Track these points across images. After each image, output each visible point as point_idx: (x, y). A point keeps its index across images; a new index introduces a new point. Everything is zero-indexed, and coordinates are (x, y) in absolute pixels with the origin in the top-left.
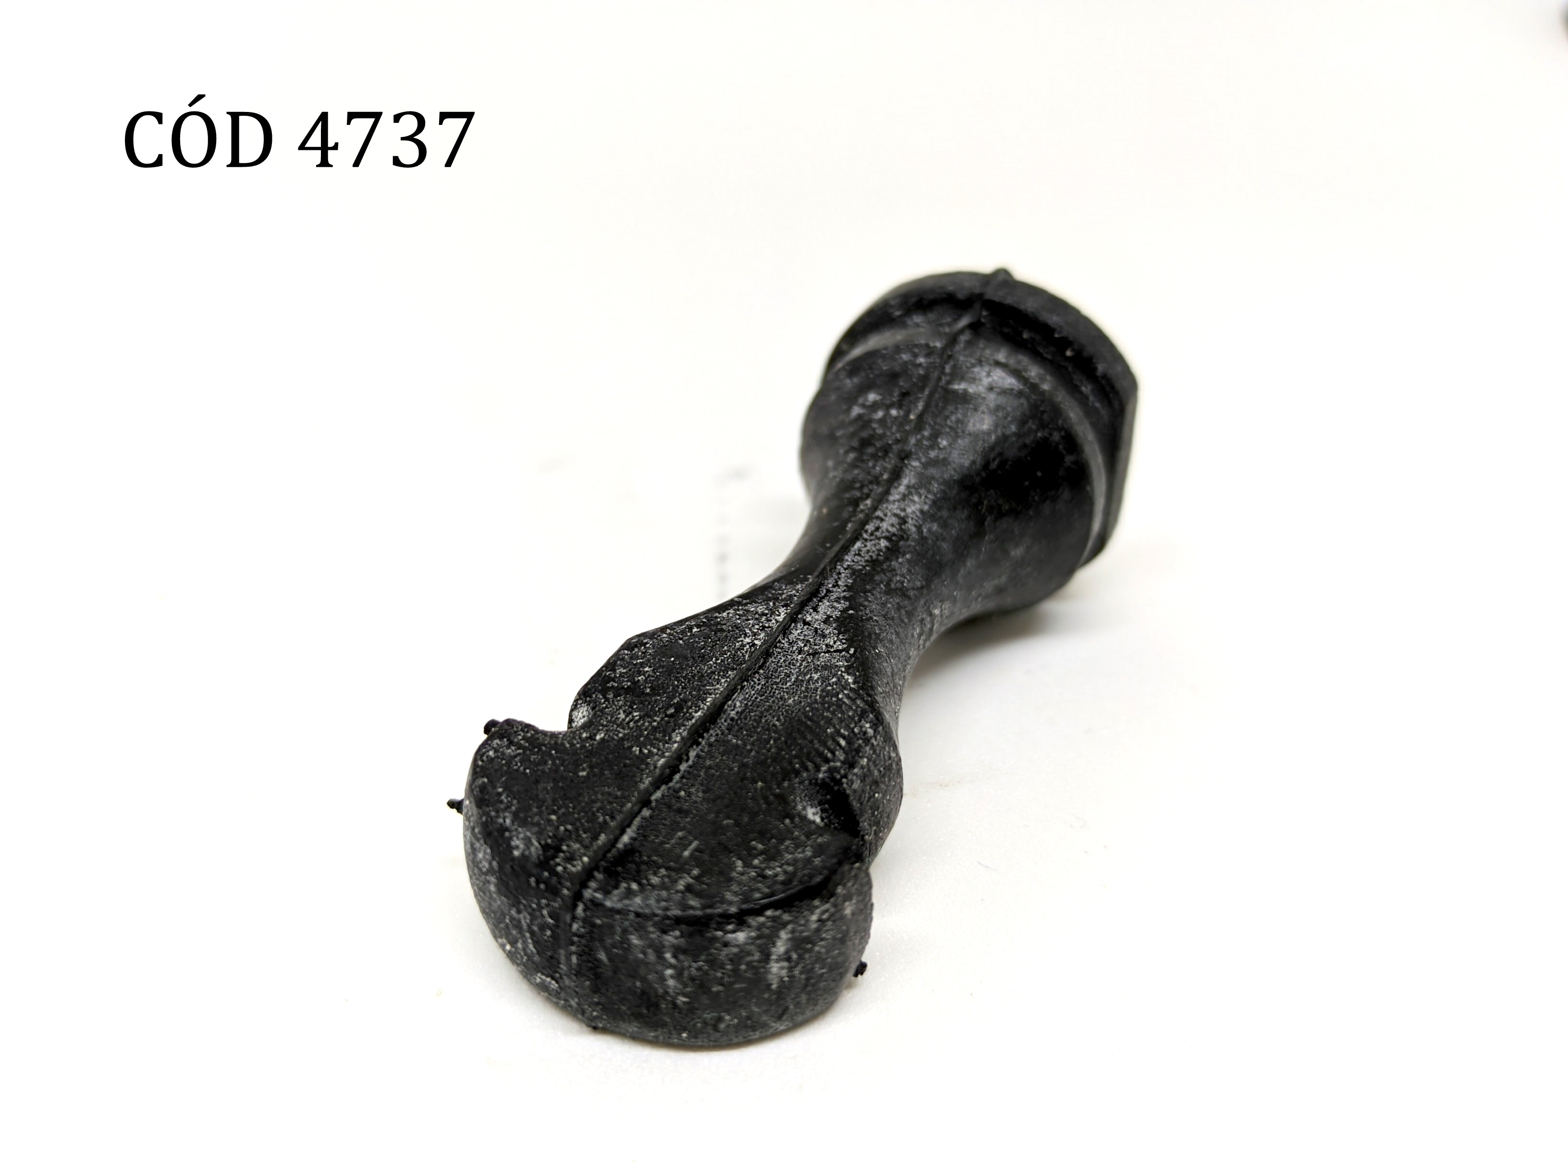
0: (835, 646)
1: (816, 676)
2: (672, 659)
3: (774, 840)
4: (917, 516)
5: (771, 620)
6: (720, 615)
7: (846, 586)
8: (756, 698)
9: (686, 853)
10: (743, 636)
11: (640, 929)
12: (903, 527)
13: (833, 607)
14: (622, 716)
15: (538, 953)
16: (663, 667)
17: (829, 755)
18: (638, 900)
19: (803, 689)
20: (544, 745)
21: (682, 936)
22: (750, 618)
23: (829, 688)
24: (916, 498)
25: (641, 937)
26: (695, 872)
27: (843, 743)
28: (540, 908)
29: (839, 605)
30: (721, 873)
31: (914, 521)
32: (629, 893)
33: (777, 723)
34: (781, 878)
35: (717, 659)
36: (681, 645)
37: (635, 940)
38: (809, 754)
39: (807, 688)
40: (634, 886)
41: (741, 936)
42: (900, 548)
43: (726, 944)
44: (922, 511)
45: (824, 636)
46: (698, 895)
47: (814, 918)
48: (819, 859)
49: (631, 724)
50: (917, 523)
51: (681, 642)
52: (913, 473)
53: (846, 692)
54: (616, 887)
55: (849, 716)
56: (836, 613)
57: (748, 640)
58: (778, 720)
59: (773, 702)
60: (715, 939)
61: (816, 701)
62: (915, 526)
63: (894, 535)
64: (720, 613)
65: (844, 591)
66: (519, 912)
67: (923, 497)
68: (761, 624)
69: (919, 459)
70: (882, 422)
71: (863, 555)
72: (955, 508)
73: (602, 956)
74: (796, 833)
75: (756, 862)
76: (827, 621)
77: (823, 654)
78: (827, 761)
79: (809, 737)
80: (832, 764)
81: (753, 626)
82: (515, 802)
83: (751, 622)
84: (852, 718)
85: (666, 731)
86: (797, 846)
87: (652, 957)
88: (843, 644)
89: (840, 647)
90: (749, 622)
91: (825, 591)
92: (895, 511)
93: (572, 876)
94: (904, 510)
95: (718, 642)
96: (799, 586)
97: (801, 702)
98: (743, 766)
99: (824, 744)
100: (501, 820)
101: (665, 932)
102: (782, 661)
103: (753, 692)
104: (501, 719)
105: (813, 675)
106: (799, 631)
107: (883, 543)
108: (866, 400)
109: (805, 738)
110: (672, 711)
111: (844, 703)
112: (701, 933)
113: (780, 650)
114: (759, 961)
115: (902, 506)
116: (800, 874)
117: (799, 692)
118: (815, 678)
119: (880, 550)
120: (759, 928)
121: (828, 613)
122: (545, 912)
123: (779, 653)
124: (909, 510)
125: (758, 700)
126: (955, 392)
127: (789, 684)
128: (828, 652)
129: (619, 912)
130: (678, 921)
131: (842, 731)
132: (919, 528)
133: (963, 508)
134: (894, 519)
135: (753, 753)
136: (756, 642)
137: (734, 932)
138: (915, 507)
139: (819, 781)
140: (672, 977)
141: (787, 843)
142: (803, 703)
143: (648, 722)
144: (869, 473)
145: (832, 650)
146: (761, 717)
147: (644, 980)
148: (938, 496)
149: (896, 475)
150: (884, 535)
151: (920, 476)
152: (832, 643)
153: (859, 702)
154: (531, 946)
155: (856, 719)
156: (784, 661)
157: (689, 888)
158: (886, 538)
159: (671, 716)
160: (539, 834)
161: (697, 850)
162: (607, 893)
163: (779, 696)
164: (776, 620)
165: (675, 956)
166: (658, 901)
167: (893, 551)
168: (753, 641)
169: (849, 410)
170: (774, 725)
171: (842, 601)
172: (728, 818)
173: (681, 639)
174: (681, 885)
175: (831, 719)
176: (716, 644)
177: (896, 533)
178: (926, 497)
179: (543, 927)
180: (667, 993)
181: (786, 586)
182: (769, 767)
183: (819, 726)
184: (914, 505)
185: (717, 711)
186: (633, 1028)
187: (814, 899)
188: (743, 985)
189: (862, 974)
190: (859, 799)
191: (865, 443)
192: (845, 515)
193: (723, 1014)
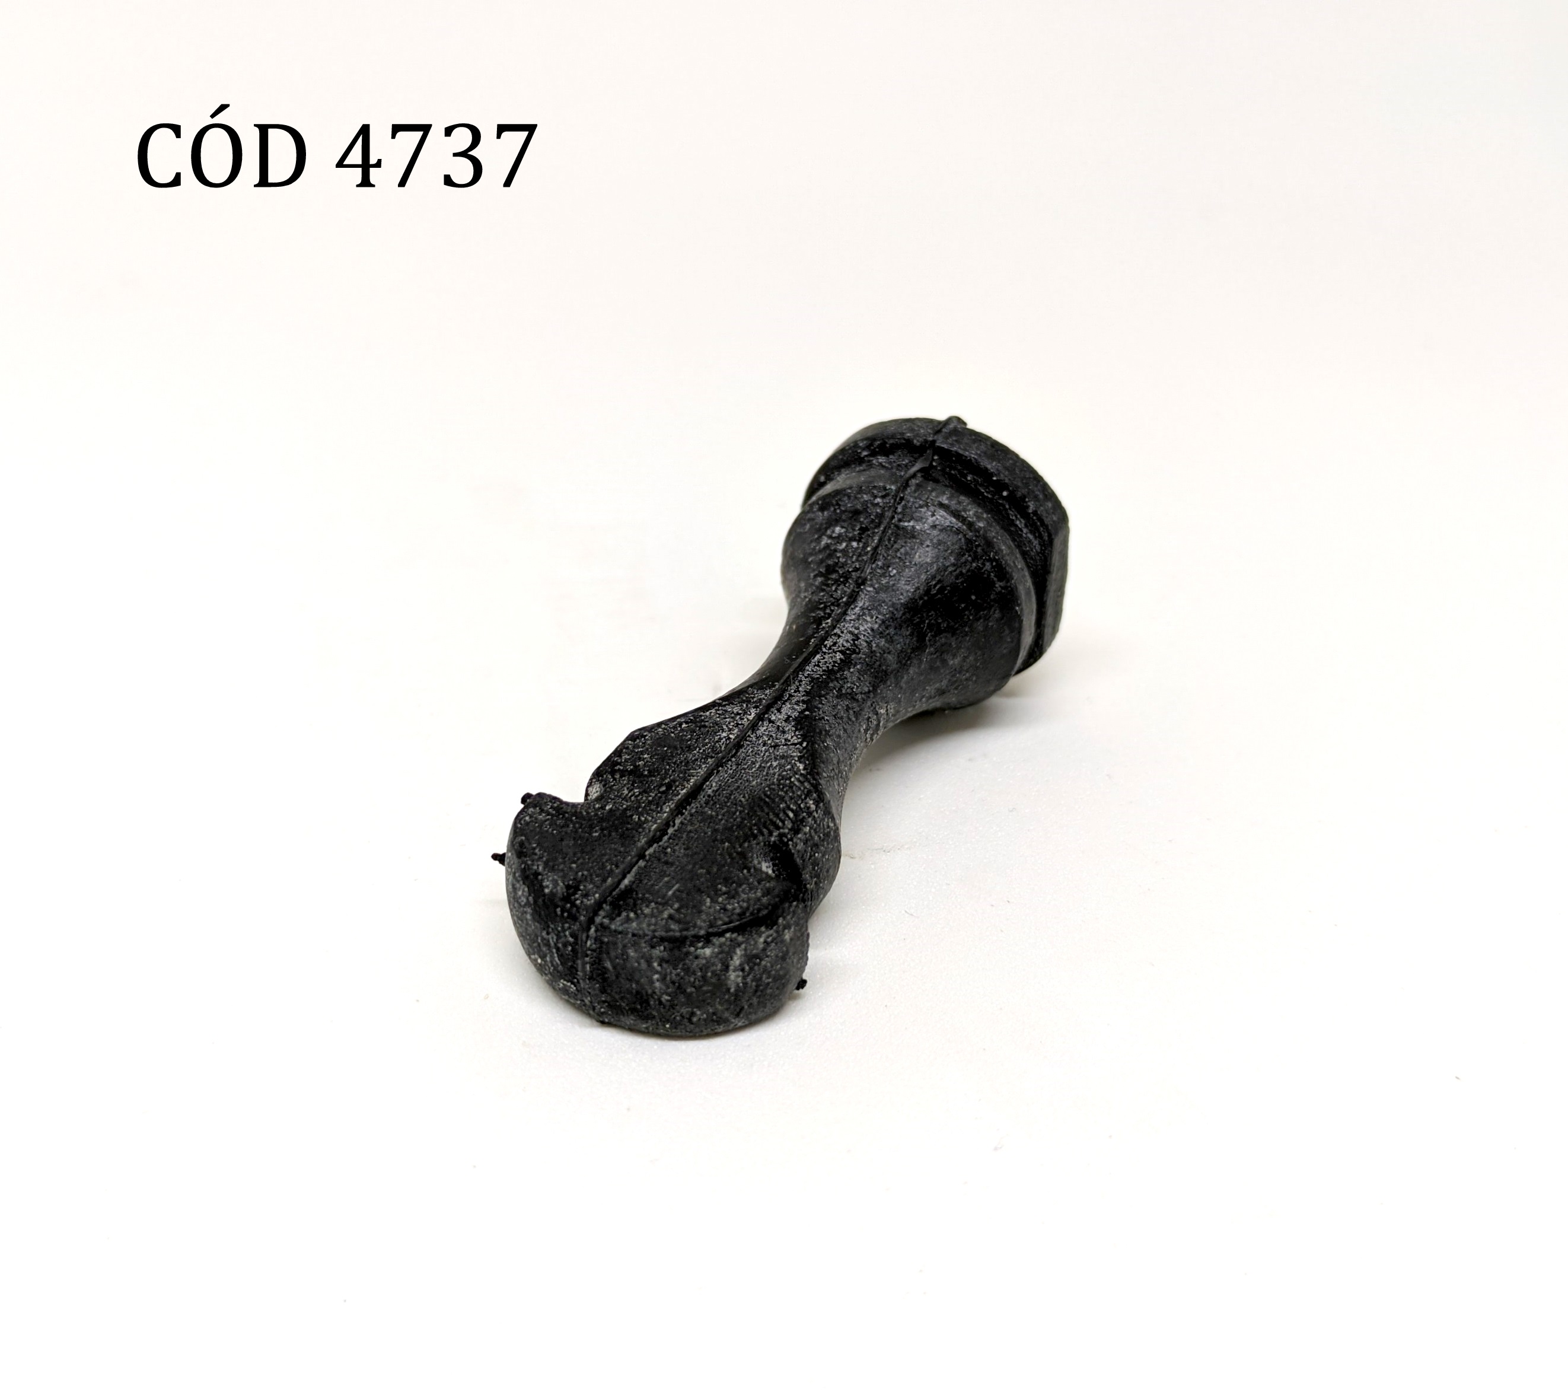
0: (792, 740)
1: (775, 764)
2: (665, 749)
3: (734, 885)
4: (868, 633)
5: (743, 719)
6: (704, 714)
7: (805, 691)
8: (728, 780)
9: (670, 893)
10: (721, 731)
11: (635, 944)
12: (856, 642)
13: (794, 709)
14: (626, 792)
15: (562, 963)
16: (658, 755)
17: (780, 824)
18: (634, 924)
19: (765, 773)
20: (567, 813)
21: (665, 950)
22: (727, 716)
23: (785, 773)
24: (868, 619)
25: (636, 951)
26: (676, 906)
27: (791, 815)
28: (564, 930)
29: (798, 708)
30: (694, 907)
31: (866, 637)
32: (628, 920)
33: (743, 799)
34: (738, 911)
35: (700, 749)
36: (672, 737)
37: (632, 953)
38: (765, 822)
39: (767, 773)
40: (632, 915)
41: (708, 951)
42: (853, 660)
43: (697, 957)
44: (872, 630)
45: (784, 732)
46: (679, 922)
47: (762, 940)
48: (766, 898)
49: (633, 798)
50: (868, 640)
51: (673, 735)
52: (867, 597)
53: (797, 776)
54: (619, 915)
55: (798, 795)
56: (795, 714)
57: (724, 734)
58: (744, 797)
59: (741, 783)
60: (688, 953)
61: (773, 784)
62: (866, 642)
63: (848, 649)
64: (704, 712)
65: (803, 696)
66: (548, 933)
67: (875, 617)
68: (735, 722)
69: (872, 586)
70: (844, 552)
71: (821, 666)
72: (901, 627)
73: (608, 965)
74: (751, 880)
75: (720, 899)
76: (787, 720)
77: (781, 747)
78: (778, 828)
79: (766, 810)
80: (781, 830)
81: (729, 723)
82: (546, 854)
83: (728, 720)
84: (800, 796)
85: (658, 804)
86: (751, 889)
87: (644, 965)
88: (799, 738)
89: (796, 741)
90: (727, 720)
91: (788, 696)
92: (851, 629)
93: (587, 908)
94: (858, 628)
95: (701, 736)
96: (767, 692)
97: (762, 784)
98: (715, 831)
99: (777, 815)
100: (535, 867)
101: (653, 947)
102: (750, 751)
103: (726, 775)
104: (534, 793)
105: (773, 763)
106: (765, 728)
107: (839, 656)
108: (833, 532)
109: (763, 811)
110: (663, 789)
111: (795, 785)
112: (679, 948)
113: (749, 743)
114: (721, 971)
115: (857, 625)
116: (751, 909)
117: (761, 776)
118: (774, 766)
119: (835, 662)
120: (720, 946)
121: (789, 714)
122: (567, 933)
123: (749, 745)
124: (862, 628)
125: (729, 781)
126: (904, 528)
127: (754, 769)
128: (786, 745)
129: (620, 933)
130: (662, 940)
131: (792, 806)
132: (869, 643)
133: (908, 627)
134: (849, 635)
135: (723, 822)
136: (731, 736)
137: (703, 948)
138: (866, 627)
139: (771, 843)
140: (658, 980)
141: (744, 886)
142: (763, 785)
143: (646, 797)
144: (832, 596)
145: (789, 743)
146: (730, 795)
147: (638, 982)
148: (887, 616)
149: (853, 598)
150: (840, 649)
151: (872, 599)
152: (789, 738)
153: (806, 784)
154: (557, 959)
155: (803, 797)
156: (752, 752)
157: (671, 917)
158: (841, 652)
159: (663, 792)
160: (564, 877)
161: (678, 890)
162: (612, 919)
163: (745, 779)
164: (747, 719)
165: (660, 965)
166: (649, 925)
167: (847, 662)
168: (728, 735)
169: (819, 539)
170: (740, 801)
171: (801, 704)
172: (702, 868)
173: (673, 733)
174: (665, 915)
175: (784, 797)
176: (700, 737)
177: (850, 647)
178: (877, 617)
179: (565, 945)
180: (654, 993)
181: (757, 691)
182: (734, 832)
183: (774, 801)
184: (867, 624)
185: (697, 789)
186: (630, 1020)
187: (761, 926)
188: (710, 988)
189: (803, 988)
190: (802, 857)
191: (830, 570)
192: (810, 632)
193: (695, 1010)
